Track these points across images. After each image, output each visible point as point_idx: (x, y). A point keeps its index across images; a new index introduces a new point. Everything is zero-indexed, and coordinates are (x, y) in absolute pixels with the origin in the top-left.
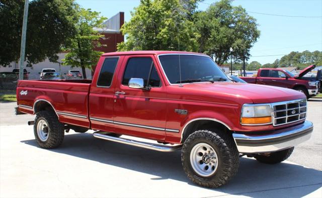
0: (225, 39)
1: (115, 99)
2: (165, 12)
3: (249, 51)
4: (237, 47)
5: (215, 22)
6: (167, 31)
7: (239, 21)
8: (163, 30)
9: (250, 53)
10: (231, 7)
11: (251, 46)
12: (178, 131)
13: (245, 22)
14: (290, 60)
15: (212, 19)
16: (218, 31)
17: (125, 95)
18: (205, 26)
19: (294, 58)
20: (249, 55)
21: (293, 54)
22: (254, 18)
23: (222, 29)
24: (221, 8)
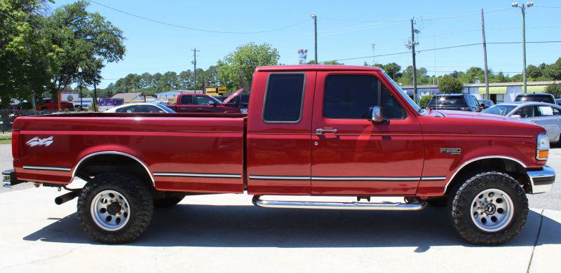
0: (84, 55)
1: (315, 140)
2: (15, 12)
3: (100, 72)
4: (87, 67)
5: (67, 32)
6: (23, 40)
7: (101, 33)
8: (17, 39)
9: (101, 75)
10: (86, 13)
11: (103, 66)
12: (444, 178)
13: (108, 33)
14: (127, 84)
15: (61, 27)
16: (72, 44)
17: (336, 133)
18: (53, 36)
19: (132, 81)
20: (100, 77)
21: (131, 76)
22: (120, 29)
23: (78, 42)
24: (72, 13)
